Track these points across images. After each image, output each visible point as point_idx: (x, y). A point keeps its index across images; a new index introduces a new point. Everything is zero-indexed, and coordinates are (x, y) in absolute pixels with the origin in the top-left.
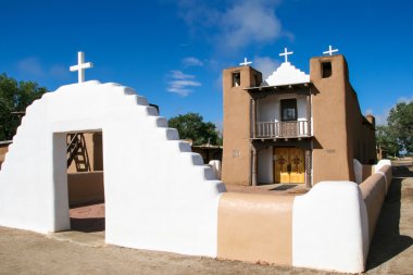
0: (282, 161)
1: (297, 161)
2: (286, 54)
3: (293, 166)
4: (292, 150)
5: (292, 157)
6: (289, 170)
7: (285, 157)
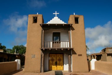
0: (53, 60)
1: (60, 60)
2: (56, 13)
3: (58, 62)
4: (58, 55)
5: (58, 58)
6: (56, 64)
7: (55, 58)
